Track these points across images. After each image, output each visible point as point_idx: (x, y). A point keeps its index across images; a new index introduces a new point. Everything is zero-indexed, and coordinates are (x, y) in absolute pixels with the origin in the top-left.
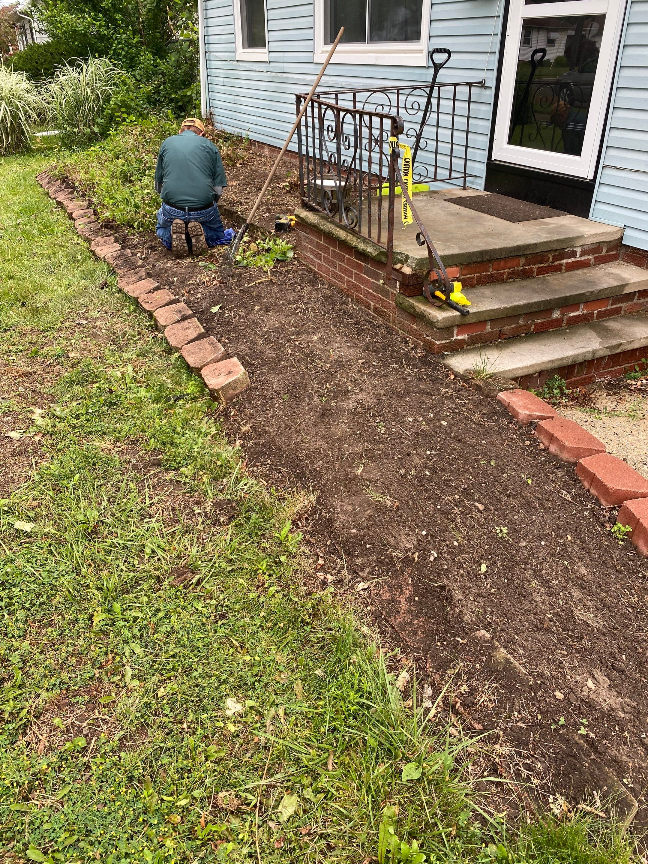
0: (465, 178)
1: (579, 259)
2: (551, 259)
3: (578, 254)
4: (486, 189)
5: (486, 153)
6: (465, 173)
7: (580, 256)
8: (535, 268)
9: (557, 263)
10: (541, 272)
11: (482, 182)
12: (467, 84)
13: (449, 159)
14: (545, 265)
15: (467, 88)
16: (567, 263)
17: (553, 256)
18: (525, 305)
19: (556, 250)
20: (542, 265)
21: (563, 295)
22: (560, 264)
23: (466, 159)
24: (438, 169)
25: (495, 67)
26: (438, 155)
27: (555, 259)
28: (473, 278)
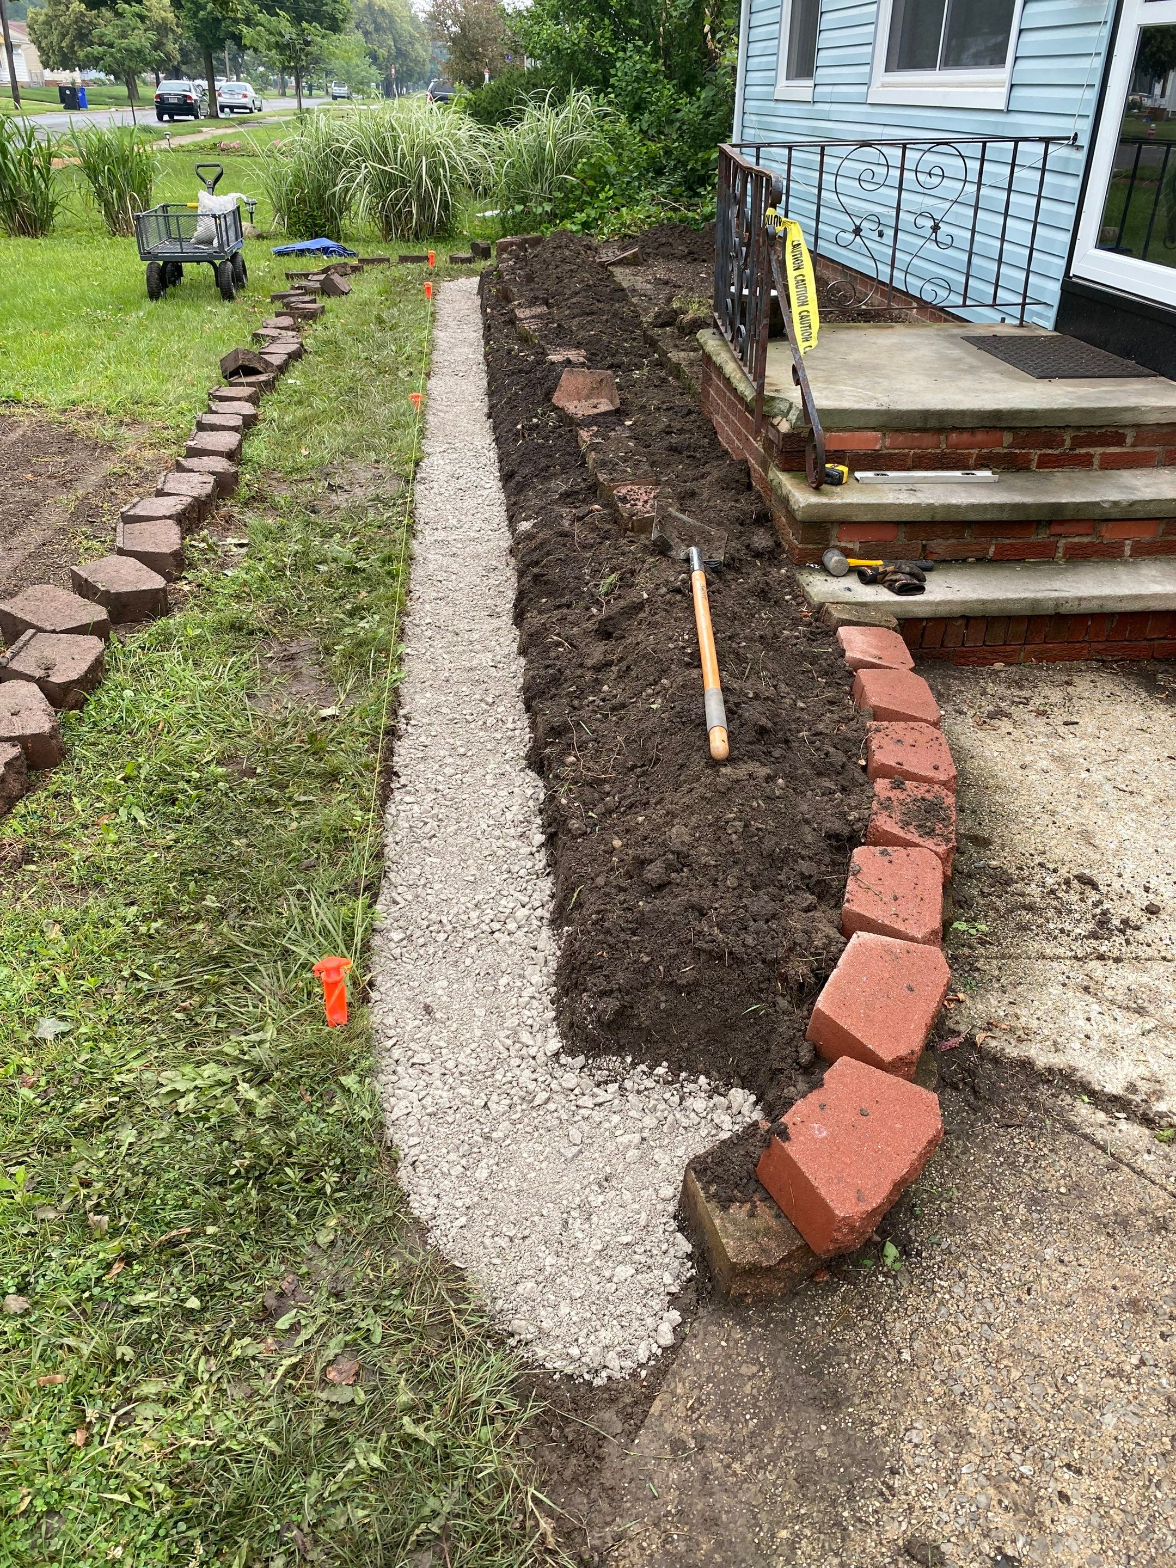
0: (1024, 305)
1: (1130, 450)
2: (1068, 443)
3: (1129, 440)
4: (1056, 329)
5: (1063, 263)
6: (1025, 296)
7: (1133, 446)
8: (1035, 454)
9: (1083, 451)
10: (1045, 462)
11: (1052, 313)
12: (1041, 139)
13: (1023, 276)
14: (1057, 452)
15: (1043, 146)
16: (1103, 454)
17: (1073, 438)
18: (973, 507)
19: (1079, 428)
20: (1050, 451)
21: (1053, 501)
22: (1088, 454)
23: (1028, 272)
24: (999, 289)
25: (1091, 112)
26: (1003, 266)
27: (1077, 443)
28: (906, 455)
